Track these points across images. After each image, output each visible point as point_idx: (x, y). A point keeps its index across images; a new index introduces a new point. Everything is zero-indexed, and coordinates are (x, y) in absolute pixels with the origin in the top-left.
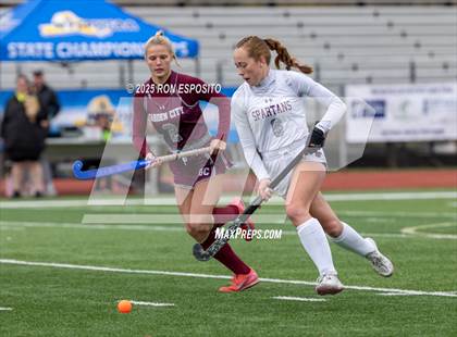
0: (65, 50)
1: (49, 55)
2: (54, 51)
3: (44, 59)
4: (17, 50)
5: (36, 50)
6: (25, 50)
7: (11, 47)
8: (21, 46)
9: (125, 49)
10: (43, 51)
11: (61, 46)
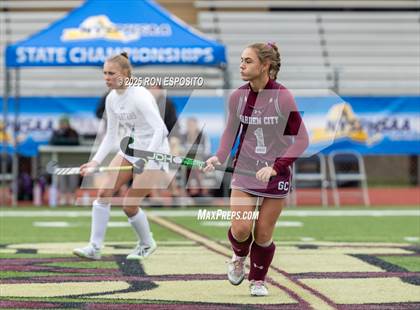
0: (78, 55)
1: (61, 59)
2: (67, 56)
3: (55, 64)
4: (27, 54)
5: (47, 55)
6: (35, 55)
7: (20, 51)
8: (31, 50)
9: (145, 55)
10: (55, 56)
11: (74, 51)
